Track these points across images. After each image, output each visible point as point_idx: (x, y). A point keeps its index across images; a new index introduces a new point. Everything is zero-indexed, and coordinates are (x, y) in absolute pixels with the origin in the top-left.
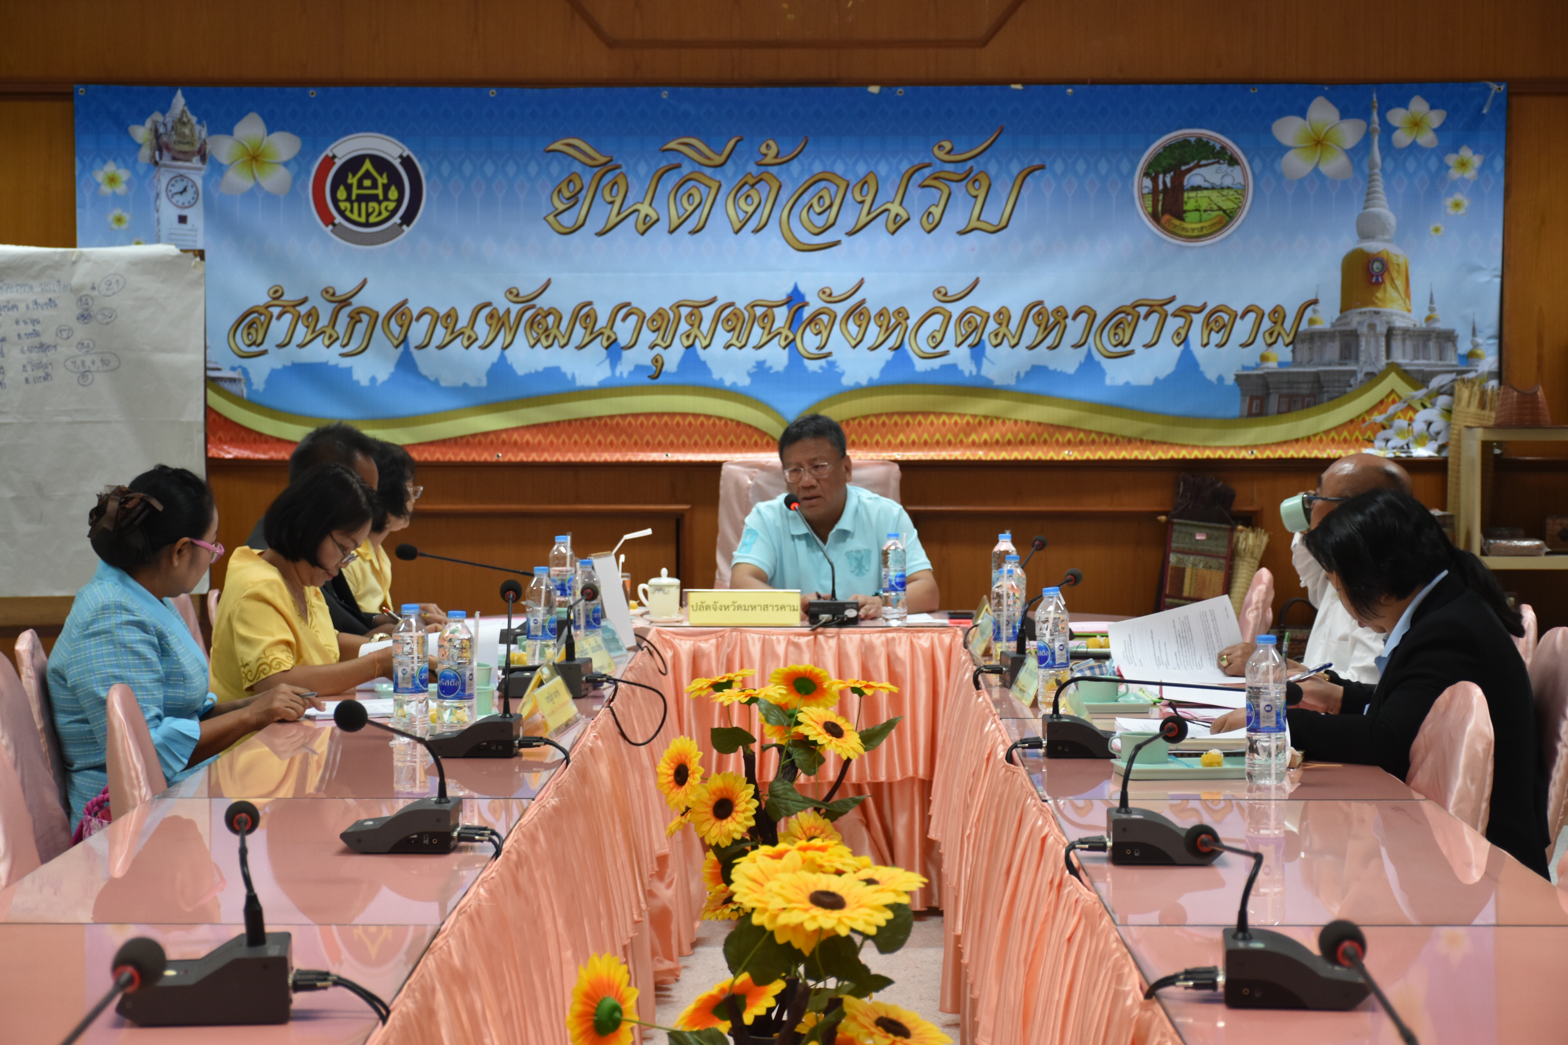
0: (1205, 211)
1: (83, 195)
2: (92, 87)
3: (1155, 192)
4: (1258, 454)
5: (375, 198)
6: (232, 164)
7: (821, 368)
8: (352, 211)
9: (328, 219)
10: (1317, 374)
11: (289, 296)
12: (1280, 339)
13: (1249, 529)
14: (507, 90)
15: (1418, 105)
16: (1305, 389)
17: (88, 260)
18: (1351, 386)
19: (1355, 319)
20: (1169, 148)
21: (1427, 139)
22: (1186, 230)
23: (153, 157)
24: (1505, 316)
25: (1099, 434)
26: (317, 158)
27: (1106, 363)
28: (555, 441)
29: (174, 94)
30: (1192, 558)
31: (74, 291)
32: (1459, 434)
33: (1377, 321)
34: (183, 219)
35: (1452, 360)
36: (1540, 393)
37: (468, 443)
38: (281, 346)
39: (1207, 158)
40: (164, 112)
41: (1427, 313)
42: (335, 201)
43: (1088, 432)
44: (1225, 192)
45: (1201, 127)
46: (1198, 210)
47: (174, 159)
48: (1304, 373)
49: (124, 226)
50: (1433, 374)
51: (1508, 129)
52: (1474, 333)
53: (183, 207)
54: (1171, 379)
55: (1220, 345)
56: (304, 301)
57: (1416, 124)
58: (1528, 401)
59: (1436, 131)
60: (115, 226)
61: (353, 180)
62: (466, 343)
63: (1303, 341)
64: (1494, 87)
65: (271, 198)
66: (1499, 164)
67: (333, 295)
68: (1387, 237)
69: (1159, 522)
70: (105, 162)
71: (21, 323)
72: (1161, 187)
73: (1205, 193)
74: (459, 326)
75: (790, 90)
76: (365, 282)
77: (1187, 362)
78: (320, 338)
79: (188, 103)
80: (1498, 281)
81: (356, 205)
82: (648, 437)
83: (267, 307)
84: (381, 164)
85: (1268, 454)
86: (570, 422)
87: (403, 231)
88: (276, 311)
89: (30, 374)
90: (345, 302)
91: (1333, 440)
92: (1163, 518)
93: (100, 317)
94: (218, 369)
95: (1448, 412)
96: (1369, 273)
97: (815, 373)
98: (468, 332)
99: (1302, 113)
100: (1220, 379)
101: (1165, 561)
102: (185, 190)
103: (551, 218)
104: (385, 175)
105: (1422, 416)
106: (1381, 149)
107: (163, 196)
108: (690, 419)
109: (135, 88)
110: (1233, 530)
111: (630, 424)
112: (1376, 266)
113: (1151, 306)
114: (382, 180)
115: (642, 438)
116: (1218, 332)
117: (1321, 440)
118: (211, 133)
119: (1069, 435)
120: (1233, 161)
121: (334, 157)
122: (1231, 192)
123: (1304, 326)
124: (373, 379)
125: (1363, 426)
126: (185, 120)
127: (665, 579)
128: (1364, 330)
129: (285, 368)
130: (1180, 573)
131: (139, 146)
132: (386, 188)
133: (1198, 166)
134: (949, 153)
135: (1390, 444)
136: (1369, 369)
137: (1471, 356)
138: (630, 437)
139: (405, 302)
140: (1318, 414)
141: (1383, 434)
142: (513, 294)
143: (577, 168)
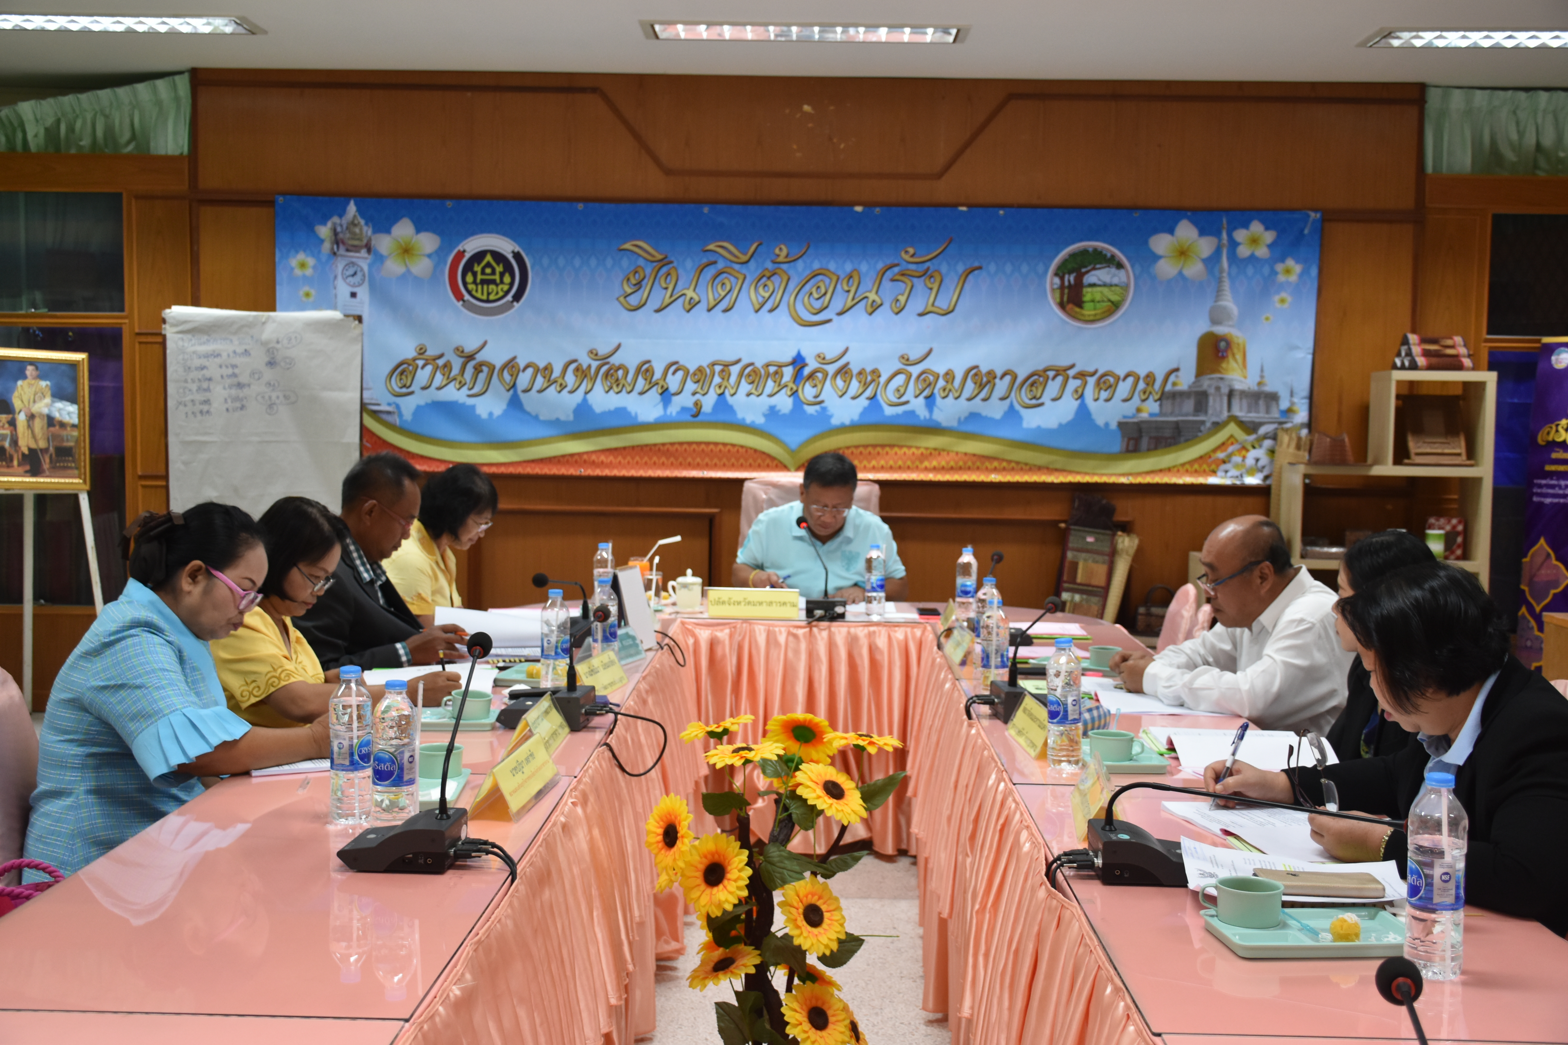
0: (1099, 302)
1: (281, 276)
2: (288, 197)
3: (1062, 287)
4: (1131, 480)
5: (493, 282)
6: (390, 255)
7: (817, 411)
8: (477, 291)
9: (459, 297)
10: (1177, 423)
11: (431, 352)
12: (1151, 397)
13: (1125, 535)
14: (591, 205)
15: (1256, 227)
16: (1168, 433)
17: (274, 321)
18: (1201, 431)
19: (1206, 383)
20: (1073, 256)
21: (1262, 252)
22: (1083, 315)
23: (332, 249)
24: (1316, 382)
25: (1018, 463)
26: (451, 251)
27: (1024, 412)
28: (622, 461)
29: (348, 203)
30: (1084, 555)
31: (264, 344)
32: (1281, 468)
33: (1221, 384)
34: (353, 295)
35: (1275, 414)
36: (1346, 440)
37: (559, 462)
38: (424, 388)
39: (1100, 263)
40: (341, 216)
41: (1258, 379)
42: (465, 284)
43: (1009, 462)
44: (1113, 288)
45: (1097, 240)
46: (1093, 301)
47: (348, 250)
48: (1167, 422)
49: (311, 299)
50: (1261, 424)
51: (1321, 246)
52: (1292, 394)
53: (354, 286)
54: (1071, 425)
55: (1107, 400)
56: (441, 356)
57: (1254, 241)
58: (1337, 445)
59: (1270, 246)
60: (304, 299)
61: (478, 268)
62: (559, 389)
63: (1168, 398)
64: (1312, 215)
65: (418, 281)
66: (1314, 271)
67: (463, 352)
68: (1231, 323)
69: (1060, 528)
70: (297, 252)
71: (224, 367)
72: (1066, 283)
73: (1099, 289)
74: (554, 376)
75: (798, 208)
76: (485, 343)
77: (1083, 412)
78: (453, 384)
79: (359, 210)
80: (1310, 357)
81: (480, 287)
82: (689, 460)
83: (414, 359)
84: (498, 257)
85: (1139, 480)
86: (633, 448)
87: (513, 306)
88: (420, 363)
89: (230, 405)
90: (470, 357)
91: (1187, 471)
92: (1063, 525)
93: (282, 364)
94: (378, 405)
95: (1272, 452)
96: (1217, 350)
97: (811, 415)
98: (560, 381)
99: (1171, 231)
100: (1107, 425)
101: (1063, 557)
102: (355, 274)
103: (622, 299)
104: (501, 265)
105: (1252, 454)
106: (1228, 259)
107: (340, 278)
108: (721, 447)
109: (320, 198)
110: (1114, 535)
111: (677, 450)
112: (1223, 345)
113: (1057, 371)
114: (499, 269)
115: (685, 459)
116: (1106, 390)
117: (1178, 471)
118: (375, 231)
119: (996, 464)
120: (1120, 266)
121: (464, 251)
122: (1117, 289)
123: (1169, 387)
124: (491, 414)
125: (1210, 461)
126: (356, 222)
127: (690, 579)
128: (1212, 391)
129: (427, 405)
130: (1075, 566)
131: (322, 241)
132: (502, 275)
133: (1094, 269)
134: (912, 256)
135: (1229, 474)
136: (1215, 419)
137: (1289, 412)
138: (677, 459)
139: (514, 358)
140: (1176, 451)
141: (1224, 467)
142: (593, 353)
143: (641, 262)
